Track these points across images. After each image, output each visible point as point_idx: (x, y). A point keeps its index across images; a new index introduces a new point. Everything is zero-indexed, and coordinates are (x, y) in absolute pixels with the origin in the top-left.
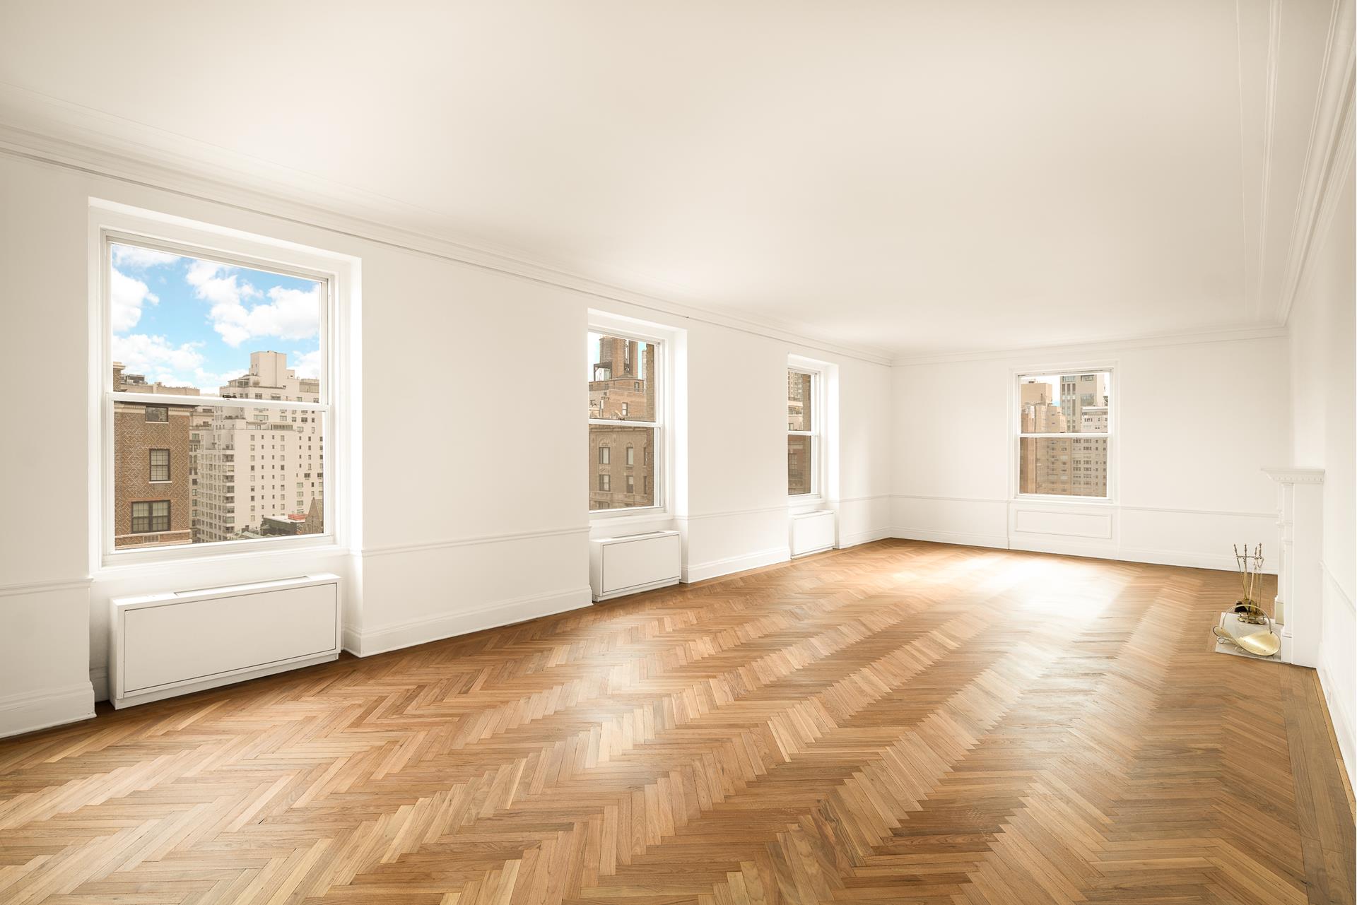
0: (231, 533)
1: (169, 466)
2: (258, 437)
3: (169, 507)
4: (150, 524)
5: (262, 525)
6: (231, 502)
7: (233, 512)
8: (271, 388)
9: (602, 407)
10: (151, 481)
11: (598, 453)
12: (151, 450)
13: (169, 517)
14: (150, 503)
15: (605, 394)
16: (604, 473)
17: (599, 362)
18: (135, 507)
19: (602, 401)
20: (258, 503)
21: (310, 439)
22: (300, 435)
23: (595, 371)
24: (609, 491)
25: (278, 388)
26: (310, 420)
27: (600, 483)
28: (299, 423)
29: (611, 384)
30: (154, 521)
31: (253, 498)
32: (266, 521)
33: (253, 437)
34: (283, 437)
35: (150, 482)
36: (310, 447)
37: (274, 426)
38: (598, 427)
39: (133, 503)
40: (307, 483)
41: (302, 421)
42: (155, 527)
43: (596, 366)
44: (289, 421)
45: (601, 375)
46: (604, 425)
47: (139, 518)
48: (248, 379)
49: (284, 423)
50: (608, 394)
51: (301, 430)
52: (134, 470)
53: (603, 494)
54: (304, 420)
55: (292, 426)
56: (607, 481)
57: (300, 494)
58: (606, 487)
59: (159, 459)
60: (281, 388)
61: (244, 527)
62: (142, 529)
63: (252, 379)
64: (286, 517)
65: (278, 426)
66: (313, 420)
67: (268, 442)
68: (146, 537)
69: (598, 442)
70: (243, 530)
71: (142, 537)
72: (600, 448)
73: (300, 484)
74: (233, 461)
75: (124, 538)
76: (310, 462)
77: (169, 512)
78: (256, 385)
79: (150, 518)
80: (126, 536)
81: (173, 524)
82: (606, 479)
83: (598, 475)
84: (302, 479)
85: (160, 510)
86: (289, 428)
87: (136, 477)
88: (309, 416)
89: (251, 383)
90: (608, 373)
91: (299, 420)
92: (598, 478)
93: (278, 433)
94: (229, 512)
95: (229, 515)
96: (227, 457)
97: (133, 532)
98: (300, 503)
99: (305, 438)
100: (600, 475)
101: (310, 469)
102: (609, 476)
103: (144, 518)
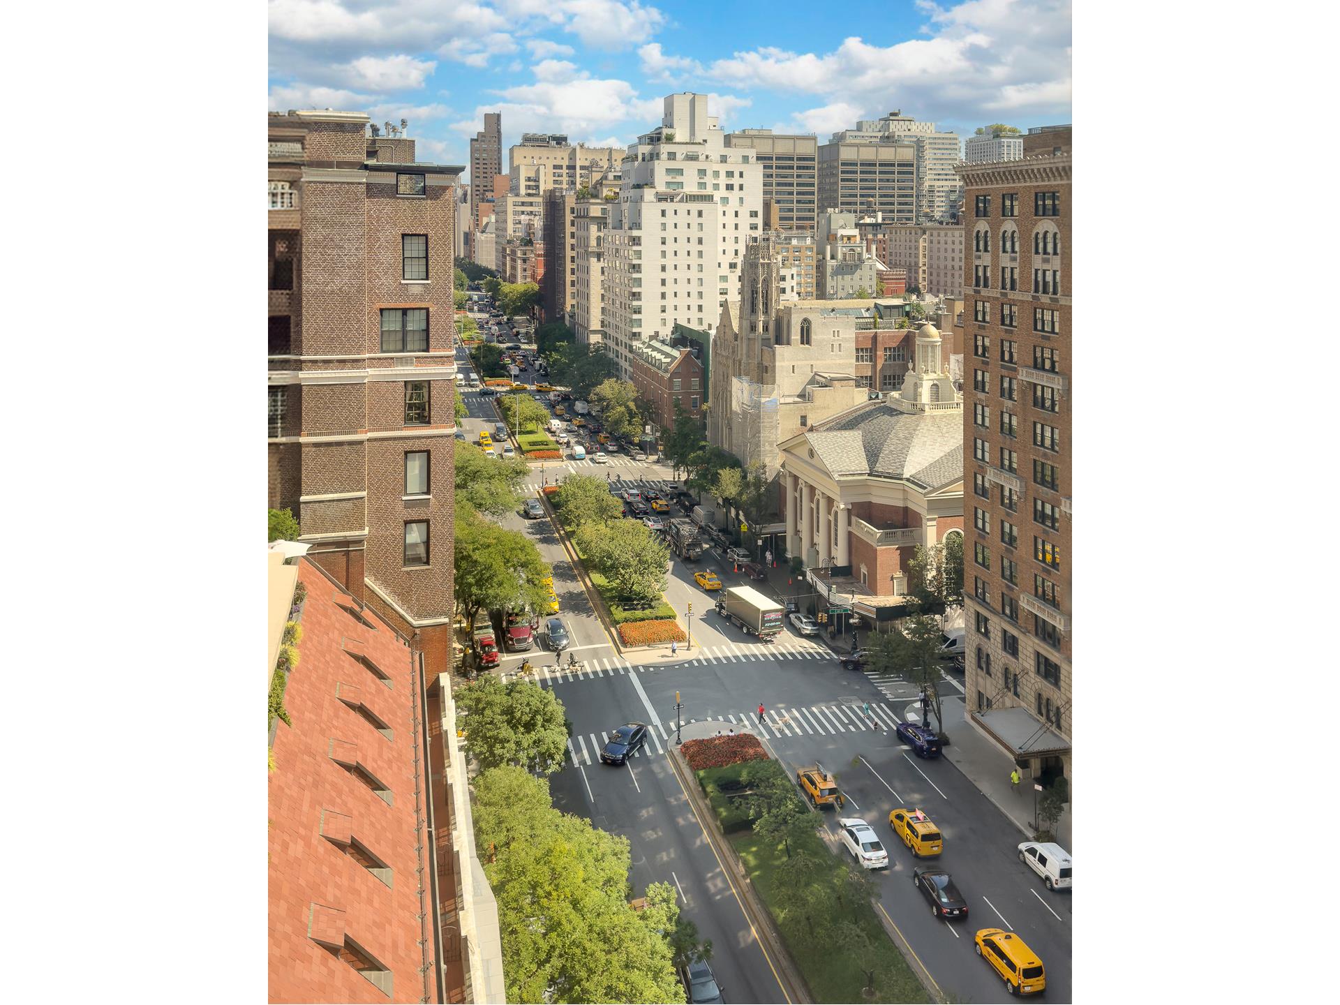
0: (637, 340)
1: (427, 257)
2: (670, 213)
3: (427, 319)
4: (404, 343)
5: (673, 333)
6: (637, 300)
7: (640, 312)
8: (687, 143)
10: (404, 279)
12: (404, 236)
13: (427, 332)
14: (404, 312)
18: (385, 316)
20: (670, 302)
21: (736, 214)
22: (725, 206)
25: (696, 144)
26: (736, 187)
28: (722, 192)
30: (409, 337)
31: (663, 296)
32: (677, 327)
33: (663, 213)
34: (700, 214)
35: (403, 282)
36: (736, 226)
37: (690, 196)
39: (382, 310)
41: (727, 189)
44: (709, 190)
47: (389, 331)
48: (660, 133)
49: (704, 192)
51: (725, 200)
52: (383, 263)
55: (712, 196)
60: (700, 144)
61: (653, 334)
62: (393, 348)
63: (666, 131)
65: (694, 196)
66: (741, 187)
67: (682, 219)
70: (651, 338)
71: (393, 358)
73: (724, 279)
74: (640, 245)
77: (428, 325)
78: (669, 140)
79: (404, 332)
80: (372, 355)
85: (416, 322)
86: (709, 198)
87: (386, 273)
88: (736, 181)
89: (663, 138)
91: (723, 187)
93: (695, 207)
94: (635, 312)
95: (635, 316)
96: (634, 240)
97: (383, 352)
99: (730, 214)
101: (737, 257)
103: (396, 332)
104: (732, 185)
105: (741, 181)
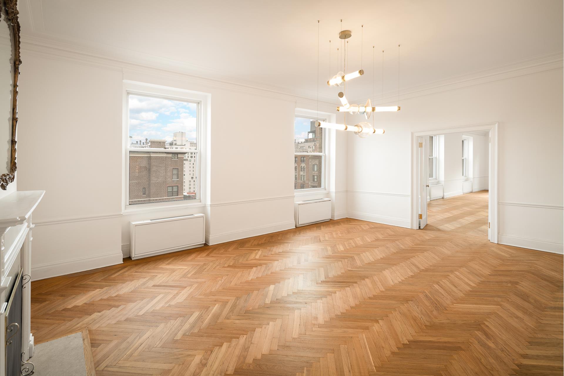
1: (178, 174)
3: (178, 188)
4: (173, 194)
8: (181, 145)
9: (314, 149)
11: (312, 167)
13: (178, 191)
14: (173, 187)
15: (315, 143)
16: (315, 175)
17: (310, 131)
18: (169, 188)
19: (314, 146)
21: (193, 164)
22: (190, 163)
23: (308, 134)
24: (317, 182)
25: (183, 145)
26: (193, 157)
27: (313, 179)
28: (190, 158)
29: (315, 139)
30: (174, 193)
36: (193, 167)
38: (312, 156)
39: (168, 187)
40: (192, 181)
41: (191, 157)
42: (174, 195)
43: (309, 132)
45: (311, 136)
46: (315, 156)
47: (169, 191)
48: (173, 142)
50: (316, 143)
51: (190, 161)
53: (315, 183)
54: (192, 157)
56: (316, 178)
57: (190, 185)
58: (316, 180)
59: (175, 172)
62: (170, 195)
63: (174, 142)
64: (187, 193)
66: (195, 157)
68: (171, 198)
69: (313, 162)
71: (170, 198)
72: (313, 165)
75: (166, 198)
76: (193, 173)
77: (178, 189)
78: (176, 144)
79: (172, 192)
81: (179, 194)
82: (316, 177)
83: (312, 175)
84: (191, 179)
85: (175, 189)
88: (193, 155)
89: (174, 144)
90: (314, 135)
91: (190, 157)
92: (312, 177)
97: (168, 197)
98: (190, 188)
100: (313, 176)
101: (193, 175)
102: (317, 176)
103: (171, 191)
104: (192, 156)
105: (195, 155)
